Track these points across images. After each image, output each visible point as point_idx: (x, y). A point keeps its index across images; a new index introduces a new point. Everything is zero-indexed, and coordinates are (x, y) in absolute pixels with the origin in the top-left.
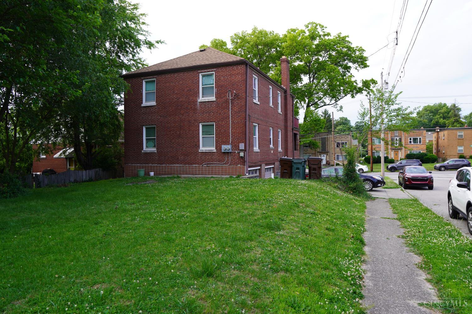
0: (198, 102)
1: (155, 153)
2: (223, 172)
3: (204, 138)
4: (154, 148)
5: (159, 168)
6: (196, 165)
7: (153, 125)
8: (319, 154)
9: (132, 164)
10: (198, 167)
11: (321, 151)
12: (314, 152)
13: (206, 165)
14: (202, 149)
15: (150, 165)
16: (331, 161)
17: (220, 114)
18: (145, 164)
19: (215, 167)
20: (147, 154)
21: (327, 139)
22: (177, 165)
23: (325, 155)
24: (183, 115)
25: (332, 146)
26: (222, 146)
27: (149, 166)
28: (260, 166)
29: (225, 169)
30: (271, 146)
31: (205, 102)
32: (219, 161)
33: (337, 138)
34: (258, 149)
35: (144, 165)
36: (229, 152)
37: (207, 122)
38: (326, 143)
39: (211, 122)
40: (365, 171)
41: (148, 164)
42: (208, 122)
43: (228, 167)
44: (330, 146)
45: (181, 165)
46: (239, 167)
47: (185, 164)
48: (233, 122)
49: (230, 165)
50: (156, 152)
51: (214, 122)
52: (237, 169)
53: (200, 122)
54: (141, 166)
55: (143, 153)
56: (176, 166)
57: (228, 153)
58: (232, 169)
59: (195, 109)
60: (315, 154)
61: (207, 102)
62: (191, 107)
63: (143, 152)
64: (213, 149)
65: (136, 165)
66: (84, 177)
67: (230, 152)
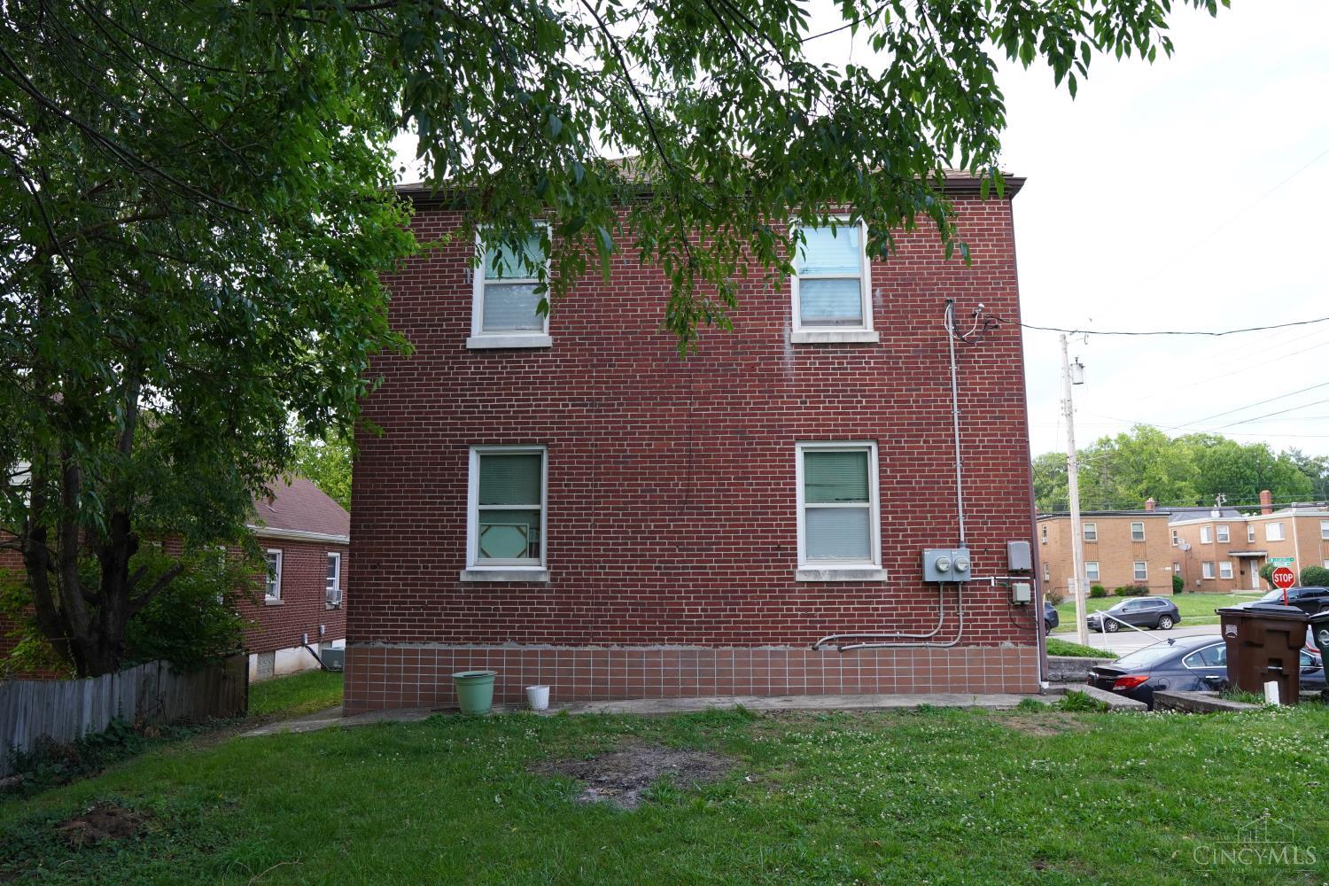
0: (787, 344)
1: (543, 584)
2: (926, 680)
3: (815, 517)
4: (533, 560)
5: (561, 663)
6: (780, 648)
7: (533, 442)
9: (395, 640)
10: (792, 654)
13: (834, 648)
14: (810, 565)
15: (508, 646)
17: (903, 402)
18: (475, 640)
19: (882, 654)
20: (487, 589)
22: (667, 647)
24: (705, 400)
26: (928, 553)
27: (500, 653)
29: (935, 662)
31: (826, 345)
32: (907, 626)
35: (471, 647)
36: (956, 584)
37: (836, 439)
39: (855, 439)
41: (492, 640)
42: (845, 439)
43: (952, 653)
45: (693, 647)
46: (1008, 651)
47: (717, 642)
48: (968, 445)
49: (965, 642)
50: (545, 578)
51: (872, 438)
52: (997, 662)
53: (799, 439)
54: (448, 652)
55: (467, 584)
56: (667, 654)
57: (954, 585)
58: (971, 662)
59: (772, 378)
61: (833, 345)
62: (753, 367)
63: (464, 577)
64: (872, 567)
65: (418, 646)
66: (87, 719)
67: (965, 583)
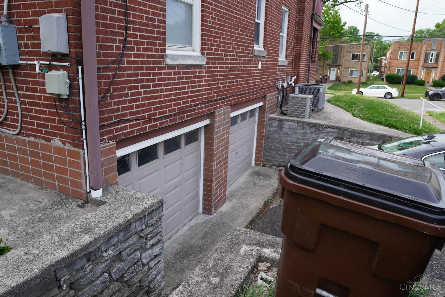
8: (328, 67)
11: (331, 63)
12: (322, 65)
16: (342, 78)
21: (340, 49)
23: (336, 69)
25: (346, 59)
28: (211, 115)
30: (259, 48)
33: (353, 48)
34: (198, 54)
38: (339, 54)
40: (394, 96)
44: (343, 58)
58: (31, 154)
60: (323, 66)
